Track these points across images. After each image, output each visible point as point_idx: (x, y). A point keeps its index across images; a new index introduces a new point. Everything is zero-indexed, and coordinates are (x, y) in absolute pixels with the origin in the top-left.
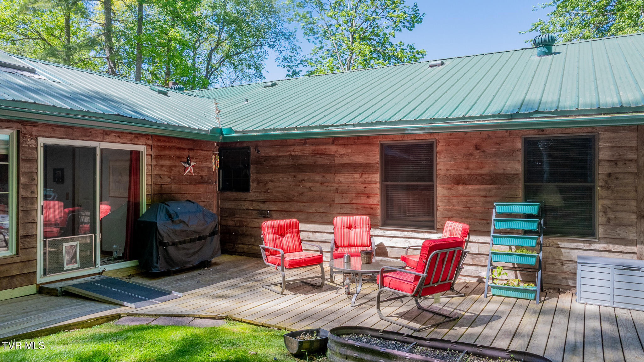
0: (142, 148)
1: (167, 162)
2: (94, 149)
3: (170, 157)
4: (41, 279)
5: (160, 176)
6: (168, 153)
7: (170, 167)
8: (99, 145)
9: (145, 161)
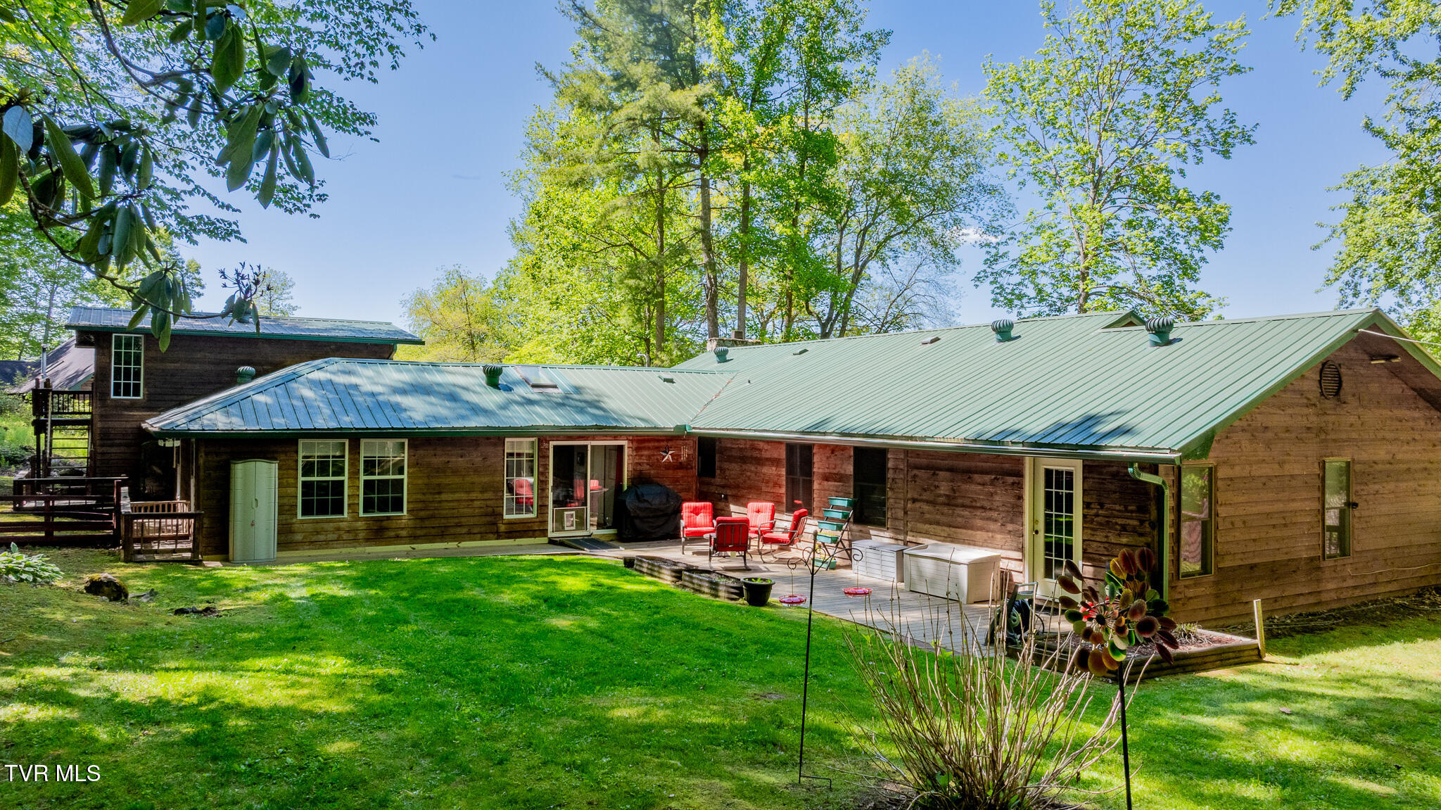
0: (624, 443)
1: (646, 453)
2: (586, 446)
3: (649, 448)
4: (550, 535)
5: (640, 464)
6: (646, 444)
7: (649, 457)
8: (590, 443)
9: (626, 452)
